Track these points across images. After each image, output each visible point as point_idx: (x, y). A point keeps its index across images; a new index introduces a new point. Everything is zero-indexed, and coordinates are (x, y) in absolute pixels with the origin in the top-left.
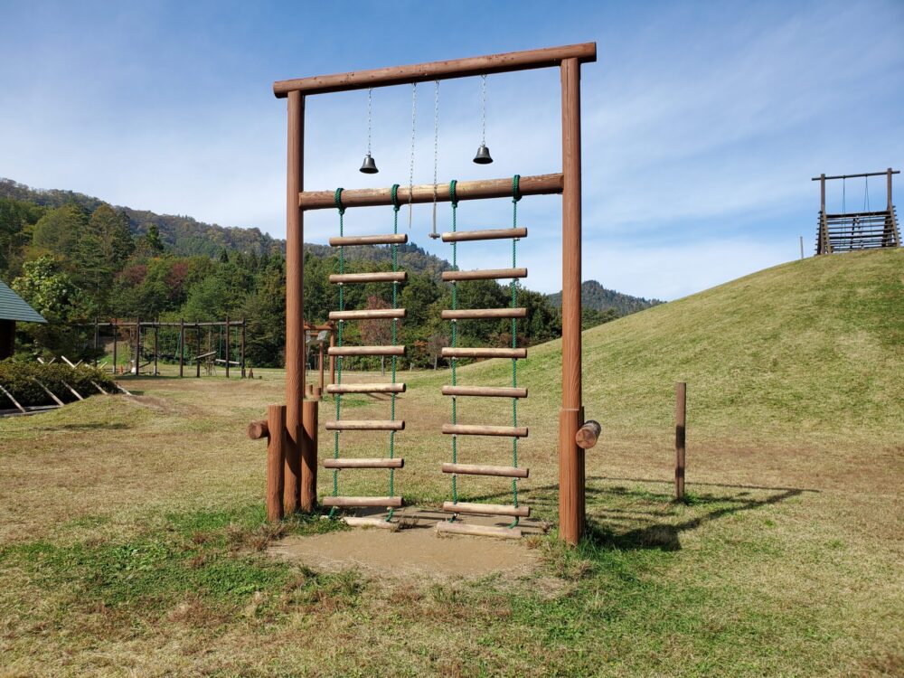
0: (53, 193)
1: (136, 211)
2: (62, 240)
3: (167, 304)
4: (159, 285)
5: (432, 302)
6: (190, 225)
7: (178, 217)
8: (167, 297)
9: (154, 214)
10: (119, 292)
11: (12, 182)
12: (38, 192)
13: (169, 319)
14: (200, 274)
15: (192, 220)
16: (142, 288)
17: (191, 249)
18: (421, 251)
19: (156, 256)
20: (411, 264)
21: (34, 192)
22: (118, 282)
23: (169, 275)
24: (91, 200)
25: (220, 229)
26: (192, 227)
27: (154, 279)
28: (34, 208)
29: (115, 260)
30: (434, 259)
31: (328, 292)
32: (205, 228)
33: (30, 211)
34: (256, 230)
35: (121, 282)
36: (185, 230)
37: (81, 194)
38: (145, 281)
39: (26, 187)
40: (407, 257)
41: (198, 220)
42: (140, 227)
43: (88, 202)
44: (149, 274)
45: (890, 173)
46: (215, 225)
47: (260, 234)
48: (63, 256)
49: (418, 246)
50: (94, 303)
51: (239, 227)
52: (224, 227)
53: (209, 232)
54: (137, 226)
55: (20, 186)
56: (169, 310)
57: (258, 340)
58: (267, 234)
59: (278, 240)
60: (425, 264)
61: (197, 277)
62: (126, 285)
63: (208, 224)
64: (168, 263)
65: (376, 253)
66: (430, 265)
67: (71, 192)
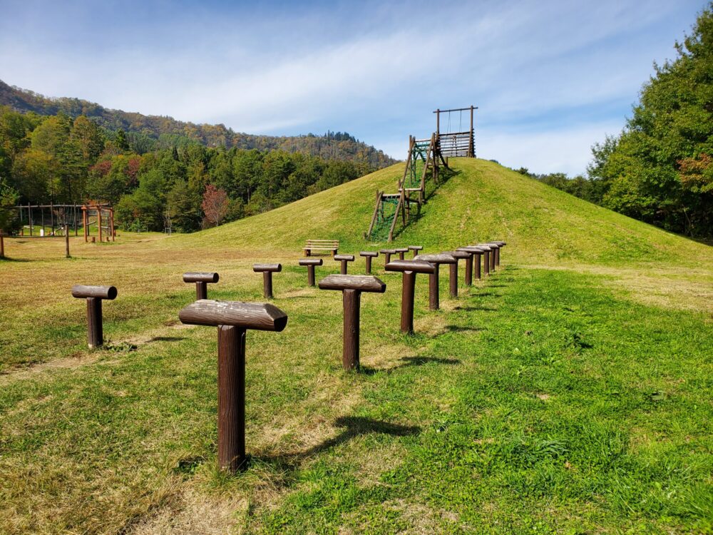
0: (63, 100)
1: (127, 113)
2: (50, 144)
3: (126, 189)
4: (119, 175)
5: (311, 184)
6: (171, 124)
7: (161, 117)
8: (127, 184)
9: (142, 115)
10: (93, 181)
11: (31, 92)
12: (52, 100)
13: (126, 200)
14: (148, 167)
15: (171, 119)
16: (108, 178)
17: (170, 143)
18: (353, 140)
19: (119, 153)
20: (344, 150)
21: (49, 100)
22: (91, 174)
23: (127, 168)
24: (93, 105)
25: (193, 126)
26: (172, 125)
27: (117, 171)
28: (33, 119)
29: (90, 158)
30: (363, 145)
31: (236, 178)
32: (182, 125)
33: (31, 122)
34: (222, 126)
35: (93, 173)
36: (166, 127)
37: (85, 101)
38: (110, 173)
39: (43, 96)
40: (341, 145)
41: (176, 119)
42: (131, 126)
43: (90, 107)
44: (113, 168)
45: (472, 108)
46: (190, 123)
47: (225, 129)
48: (51, 156)
49: (350, 135)
50: (17, 195)
51: (208, 124)
52: (196, 124)
53: (185, 129)
54: (129, 125)
55: (38, 95)
56: (127, 193)
57: (186, 213)
58: (230, 128)
59: (239, 133)
60: (356, 149)
61: (146, 169)
62: (97, 176)
63: (184, 122)
64: (127, 159)
65: (316, 142)
66: (359, 150)
67: (76, 99)
